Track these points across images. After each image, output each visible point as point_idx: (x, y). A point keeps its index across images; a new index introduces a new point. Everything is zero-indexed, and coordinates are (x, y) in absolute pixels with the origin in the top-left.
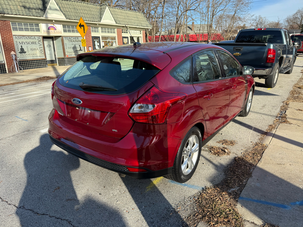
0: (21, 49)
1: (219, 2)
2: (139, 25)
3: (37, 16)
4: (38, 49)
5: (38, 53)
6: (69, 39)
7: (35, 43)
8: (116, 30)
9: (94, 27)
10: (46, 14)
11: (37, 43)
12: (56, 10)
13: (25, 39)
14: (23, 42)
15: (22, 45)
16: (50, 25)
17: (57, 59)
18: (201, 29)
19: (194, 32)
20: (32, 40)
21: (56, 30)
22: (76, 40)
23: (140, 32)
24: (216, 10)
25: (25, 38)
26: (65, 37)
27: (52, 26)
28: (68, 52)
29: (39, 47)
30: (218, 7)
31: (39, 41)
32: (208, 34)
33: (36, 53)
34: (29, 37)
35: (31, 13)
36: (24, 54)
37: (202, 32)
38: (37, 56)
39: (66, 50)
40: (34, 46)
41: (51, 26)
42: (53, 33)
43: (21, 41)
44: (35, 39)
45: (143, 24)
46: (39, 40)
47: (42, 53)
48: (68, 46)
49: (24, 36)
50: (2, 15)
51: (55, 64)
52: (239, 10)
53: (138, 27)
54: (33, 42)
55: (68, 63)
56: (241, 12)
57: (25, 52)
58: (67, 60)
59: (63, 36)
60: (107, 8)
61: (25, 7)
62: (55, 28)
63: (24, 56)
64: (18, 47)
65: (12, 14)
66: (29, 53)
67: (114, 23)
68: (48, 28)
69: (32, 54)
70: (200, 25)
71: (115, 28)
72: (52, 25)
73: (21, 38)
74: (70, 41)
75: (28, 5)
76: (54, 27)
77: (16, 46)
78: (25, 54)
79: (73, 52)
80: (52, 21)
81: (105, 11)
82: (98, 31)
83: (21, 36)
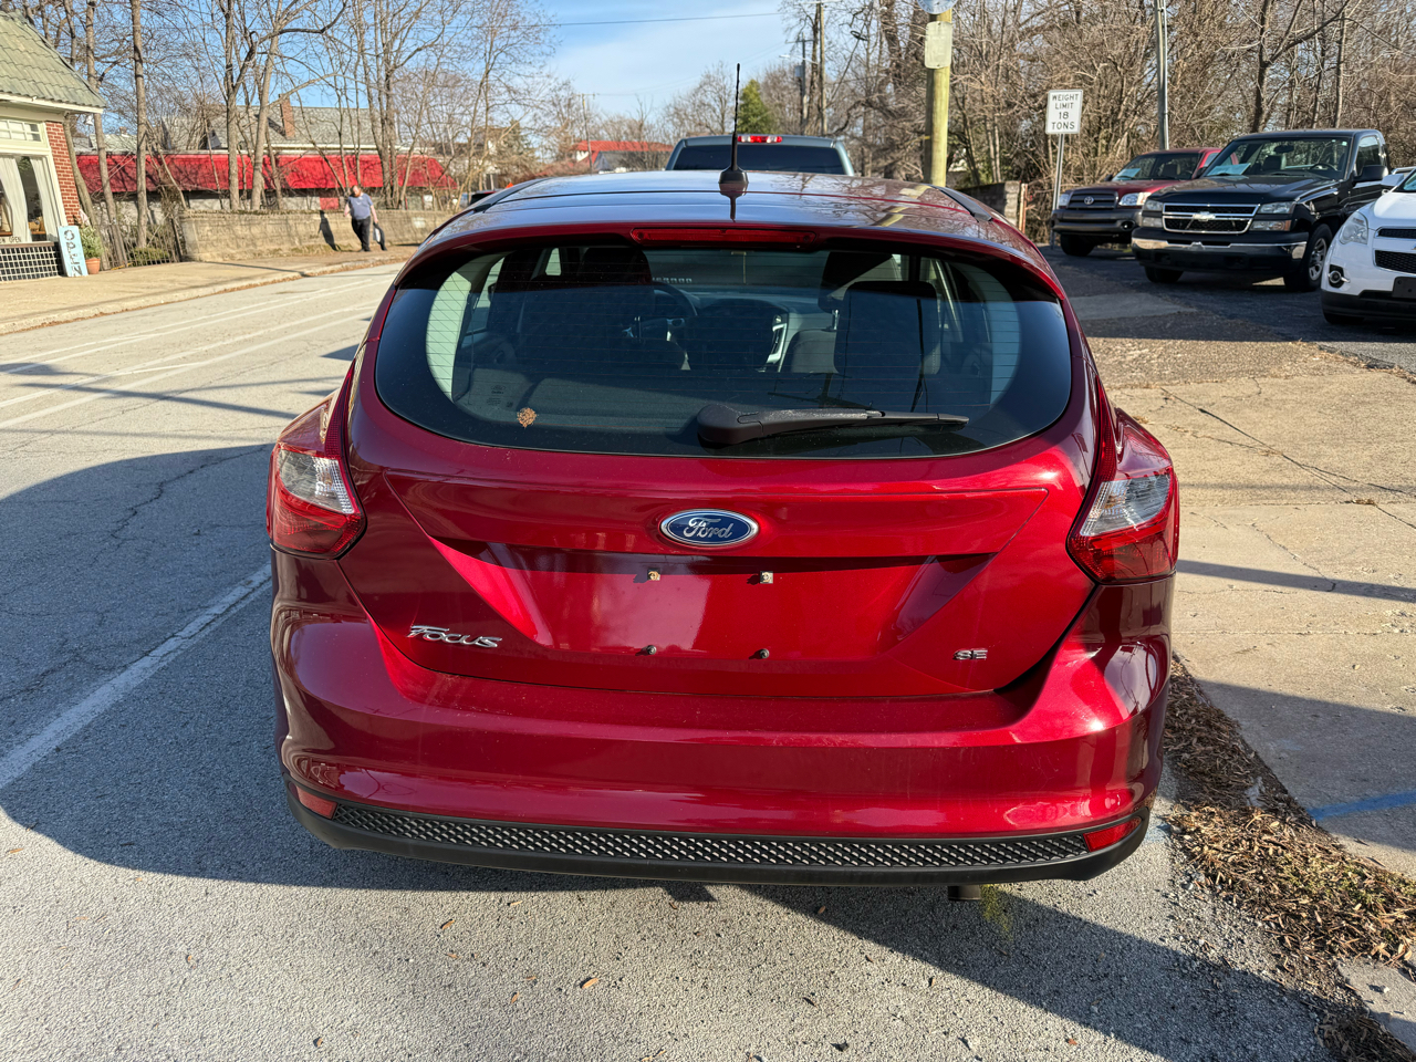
1: (408, 9)
2: (24, 92)
18: (347, 130)
19: (311, 146)
23: (34, 128)
24: (397, 43)
30: (406, 31)
32: (380, 154)
37: (352, 146)
45: (48, 86)
52: (502, 56)
53: (15, 99)
56: (514, 64)
70: (339, 109)
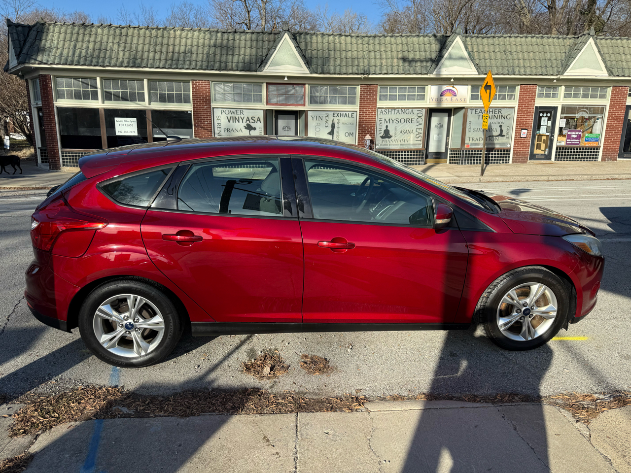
0: (385, 131)
3: (421, 74)
4: (414, 131)
5: (412, 139)
6: (481, 114)
7: (410, 121)
8: (610, 90)
9: (545, 85)
10: (440, 68)
11: (414, 120)
12: (462, 58)
13: (395, 115)
14: (391, 120)
15: (388, 124)
16: (445, 88)
17: (449, 151)
20: (406, 116)
21: (456, 96)
22: (496, 115)
25: (396, 112)
26: (472, 108)
27: (450, 90)
28: (471, 139)
29: (416, 127)
31: (420, 117)
33: (409, 138)
34: (404, 110)
35: (411, 69)
36: (387, 139)
38: (409, 145)
39: (468, 134)
40: (407, 127)
41: (448, 90)
42: (448, 102)
43: (387, 117)
44: (412, 113)
46: (419, 115)
47: (420, 139)
48: (473, 127)
49: (394, 109)
50: (365, 76)
51: (443, 160)
54: (408, 120)
55: (465, 160)
57: (390, 137)
58: (466, 154)
59: (468, 108)
60: (591, 40)
61: (404, 59)
62: (454, 92)
63: (387, 144)
64: (381, 127)
65: (381, 74)
66: (395, 139)
67: (603, 74)
68: (442, 93)
69: (401, 141)
71: (607, 87)
72: (450, 88)
73: (390, 113)
74: (481, 117)
75: (411, 56)
76: (452, 90)
77: (378, 125)
78: (390, 139)
79: (481, 139)
80: (449, 79)
81: (582, 48)
82: (554, 96)
83: (390, 110)
